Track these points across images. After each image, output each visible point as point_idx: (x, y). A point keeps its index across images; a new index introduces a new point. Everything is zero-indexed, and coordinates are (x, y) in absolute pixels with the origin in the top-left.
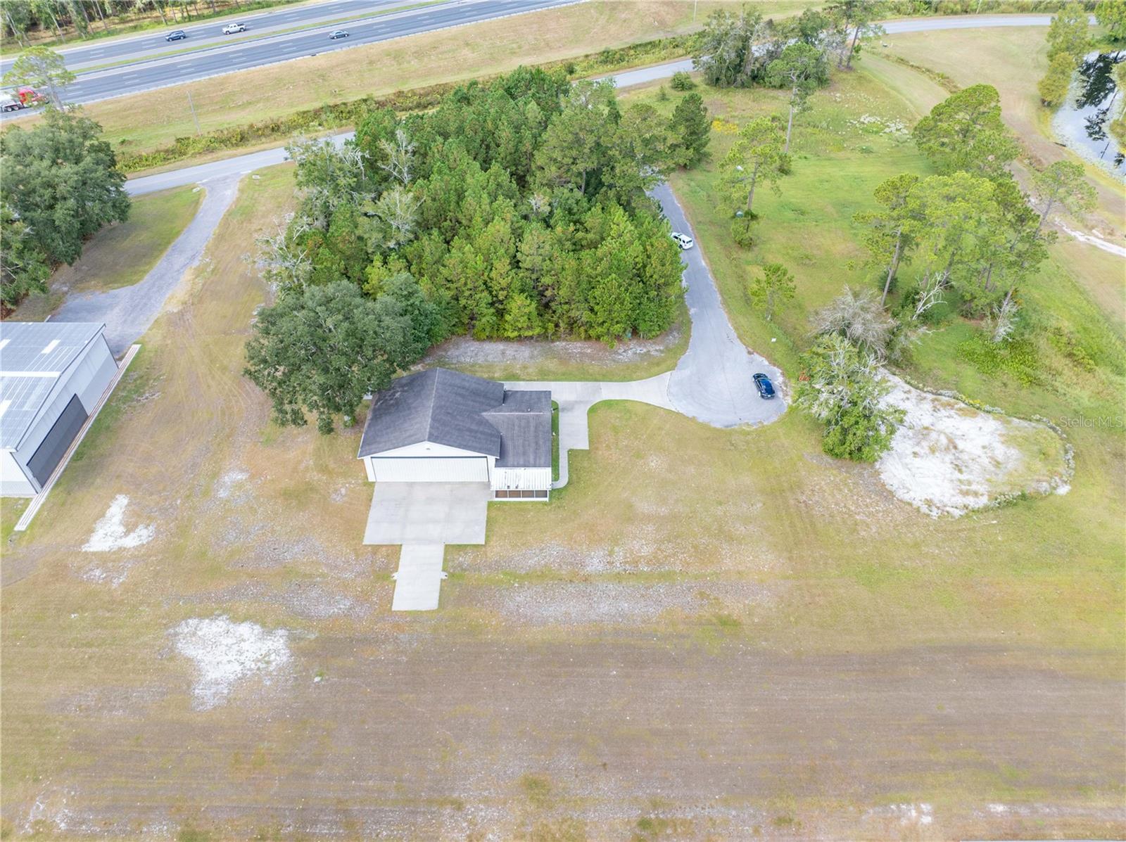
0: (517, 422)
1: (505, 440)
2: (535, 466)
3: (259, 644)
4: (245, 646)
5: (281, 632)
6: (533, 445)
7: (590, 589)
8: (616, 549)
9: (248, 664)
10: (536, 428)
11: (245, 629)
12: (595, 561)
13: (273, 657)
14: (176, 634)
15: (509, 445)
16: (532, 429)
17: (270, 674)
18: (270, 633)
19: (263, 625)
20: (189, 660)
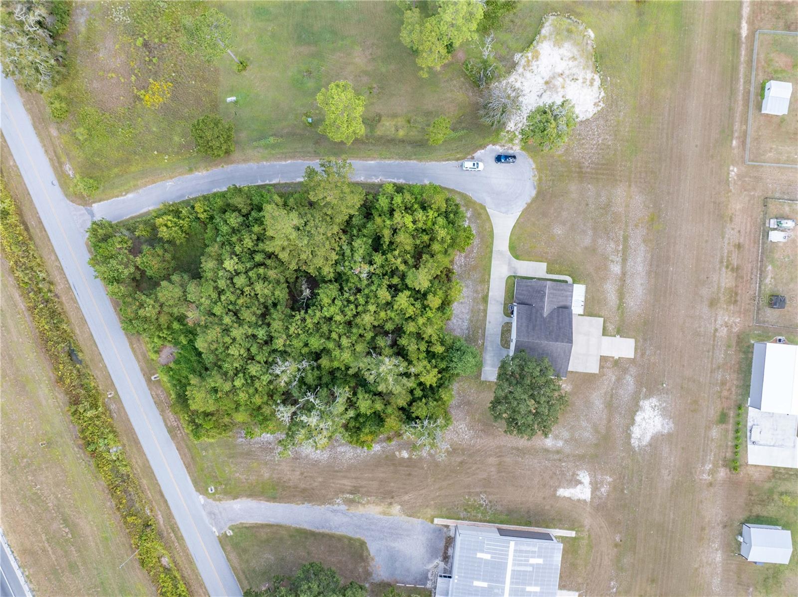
0: (550, 299)
1: (559, 306)
2: (572, 292)
3: (646, 411)
4: (646, 416)
5: (641, 403)
6: (562, 292)
7: (629, 273)
8: (610, 259)
9: (655, 414)
10: (554, 289)
11: (638, 418)
12: (616, 269)
13: (653, 405)
14: (639, 446)
15: (562, 304)
16: (555, 292)
17: (660, 405)
18: (641, 408)
19: (637, 411)
20: (652, 438)
